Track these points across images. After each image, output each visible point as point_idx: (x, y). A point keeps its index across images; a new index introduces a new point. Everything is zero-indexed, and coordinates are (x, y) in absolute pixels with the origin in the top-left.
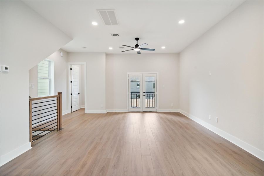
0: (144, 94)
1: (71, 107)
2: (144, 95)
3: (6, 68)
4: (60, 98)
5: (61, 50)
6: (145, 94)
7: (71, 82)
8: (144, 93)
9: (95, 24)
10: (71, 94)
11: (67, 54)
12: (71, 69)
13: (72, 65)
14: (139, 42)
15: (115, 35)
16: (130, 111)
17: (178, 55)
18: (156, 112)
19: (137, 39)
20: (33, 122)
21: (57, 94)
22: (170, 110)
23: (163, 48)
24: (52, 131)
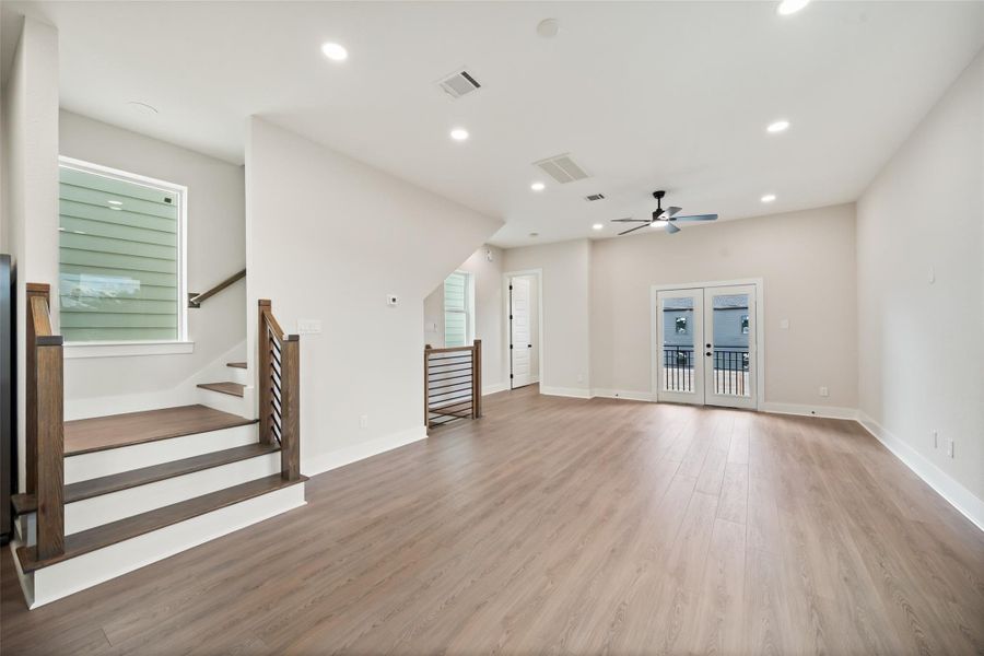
0: (708, 350)
1: (512, 376)
2: (709, 354)
3: (394, 300)
4: (477, 351)
5: (489, 247)
6: (711, 350)
7: (511, 317)
8: (709, 346)
9: (538, 187)
10: (511, 347)
11: (503, 255)
12: (511, 288)
13: (514, 279)
14: (666, 203)
15: (592, 198)
16: (660, 400)
17: (849, 210)
18: (755, 411)
19: (659, 195)
20: (430, 400)
21: (472, 344)
22: (814, 408)
23: (768, 198)
24: (459, 417)
